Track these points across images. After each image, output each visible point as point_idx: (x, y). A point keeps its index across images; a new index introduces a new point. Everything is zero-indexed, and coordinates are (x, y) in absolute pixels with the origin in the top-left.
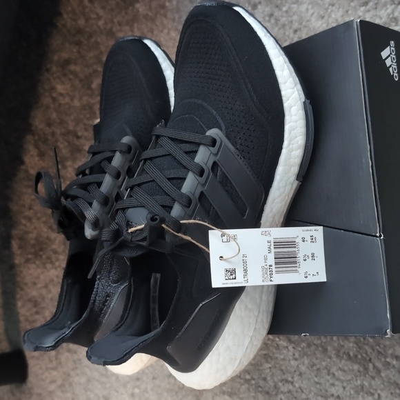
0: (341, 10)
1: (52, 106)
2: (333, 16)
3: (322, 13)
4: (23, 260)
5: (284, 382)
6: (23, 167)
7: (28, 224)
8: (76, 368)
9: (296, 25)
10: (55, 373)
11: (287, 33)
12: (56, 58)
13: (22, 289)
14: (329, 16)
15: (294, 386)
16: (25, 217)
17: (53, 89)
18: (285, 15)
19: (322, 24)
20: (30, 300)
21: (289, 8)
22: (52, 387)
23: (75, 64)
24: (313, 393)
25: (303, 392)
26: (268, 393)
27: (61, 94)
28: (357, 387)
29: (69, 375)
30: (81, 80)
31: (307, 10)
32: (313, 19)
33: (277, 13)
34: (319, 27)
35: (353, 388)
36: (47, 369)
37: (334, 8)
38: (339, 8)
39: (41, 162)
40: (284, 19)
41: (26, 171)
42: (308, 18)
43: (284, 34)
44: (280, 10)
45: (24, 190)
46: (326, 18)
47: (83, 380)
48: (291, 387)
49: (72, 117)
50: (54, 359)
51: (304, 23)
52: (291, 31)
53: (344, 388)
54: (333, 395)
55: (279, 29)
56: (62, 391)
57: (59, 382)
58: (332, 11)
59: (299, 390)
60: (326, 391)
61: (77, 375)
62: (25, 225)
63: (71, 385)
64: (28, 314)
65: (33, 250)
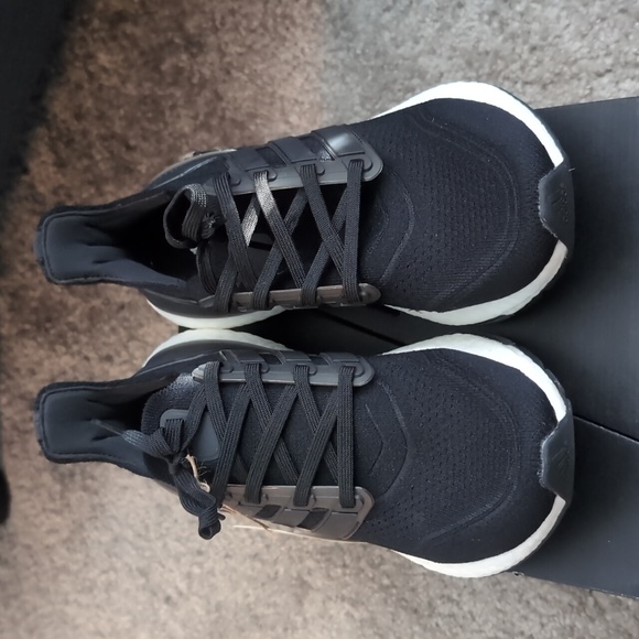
0: (616, 30)
1: (86, 86)
2: (602, 39)
3: (583, 29)
4: (14, 331)
5: (445, 599)
6: (25, 178)
7: (29, 274)
8: (96, 518)
9: (535, 40)
10: (58, 519)
11: (518, 50)
12: (100, 5)
13: (10, 377)
14: (596, 37)
15: (461, 609)
16: (24, 262)
17: (90, 56)
18: (518, 18)
19: (580, 48)
20: (22, 397)
21: (527, 8)
22: (51, 540)
23: (135, 23)
24: (490, 625)
25: (474, 619)
26: (416, 611)
27: (105, 70)
28: (565, 628)
29: (82, 526)
30: (142, 53)
31: (558, 18)
32: (567, 36)
33: (505, 13)
34: (576, 52)
35: (557, 629)
36: (44, 510)
37: (605, 25)
38: (615, 26)
39: (59, 176)
40: (516, 25)
41: (32, 186)
42: (558, 33)
43: (514, 49)
44: (511, 7)
45: (26, 217)
46: (590, 37)
47: (106, 538)
48: (455, 609)
49: (122, 112)
50: (58, 497)
51: (550, 39)
52: (526, 47)
53: (543, 625)
54: (522, 633)
55: (505, 40)
56: (68, 549)
57: (65, 534)
58: (601, 29)
59: (469, 616)
60: (513, 624)
61: (96, 528)
62: (22, 275)
63: (83, 542)
64: (17, 418)
65: (33, 318)
